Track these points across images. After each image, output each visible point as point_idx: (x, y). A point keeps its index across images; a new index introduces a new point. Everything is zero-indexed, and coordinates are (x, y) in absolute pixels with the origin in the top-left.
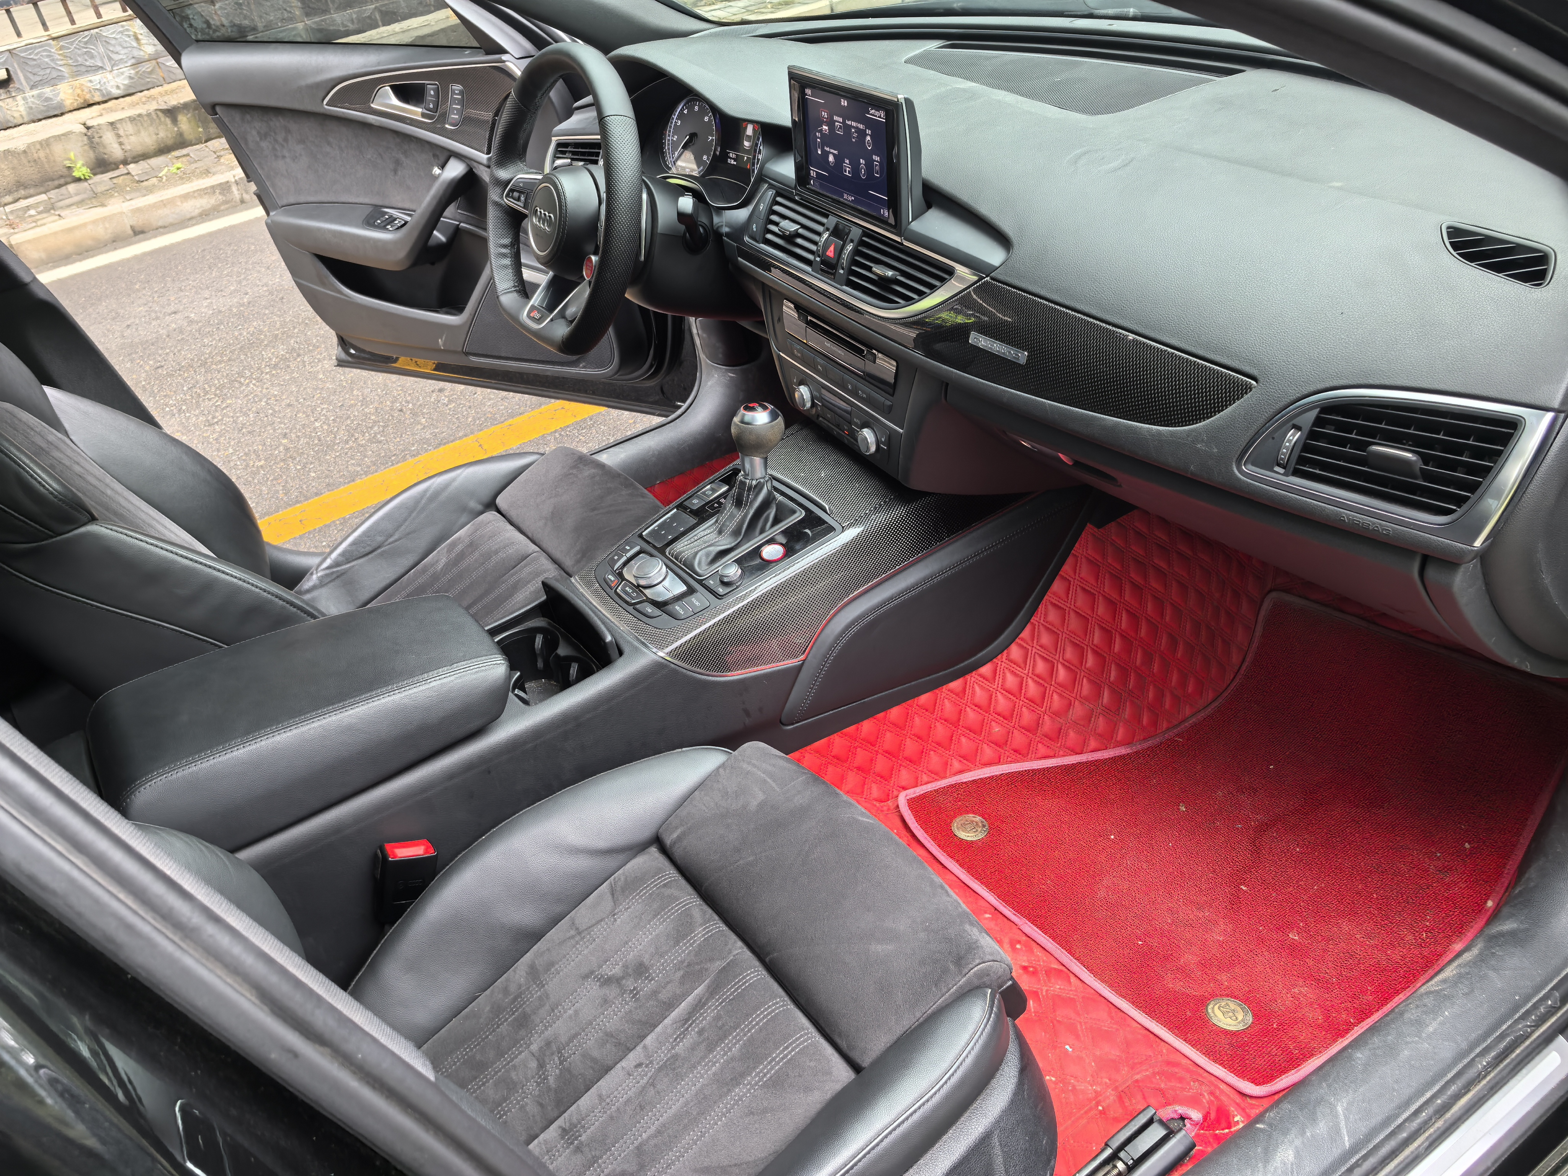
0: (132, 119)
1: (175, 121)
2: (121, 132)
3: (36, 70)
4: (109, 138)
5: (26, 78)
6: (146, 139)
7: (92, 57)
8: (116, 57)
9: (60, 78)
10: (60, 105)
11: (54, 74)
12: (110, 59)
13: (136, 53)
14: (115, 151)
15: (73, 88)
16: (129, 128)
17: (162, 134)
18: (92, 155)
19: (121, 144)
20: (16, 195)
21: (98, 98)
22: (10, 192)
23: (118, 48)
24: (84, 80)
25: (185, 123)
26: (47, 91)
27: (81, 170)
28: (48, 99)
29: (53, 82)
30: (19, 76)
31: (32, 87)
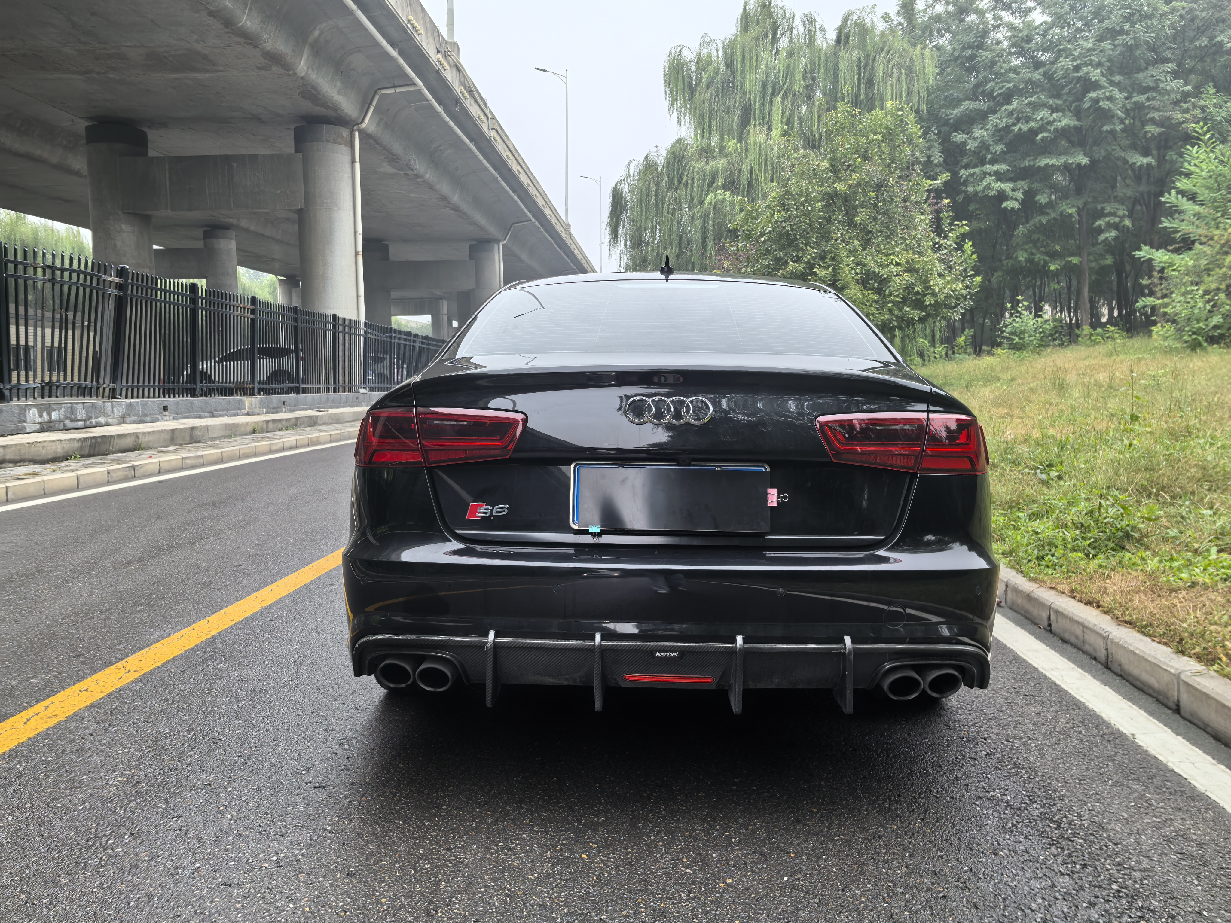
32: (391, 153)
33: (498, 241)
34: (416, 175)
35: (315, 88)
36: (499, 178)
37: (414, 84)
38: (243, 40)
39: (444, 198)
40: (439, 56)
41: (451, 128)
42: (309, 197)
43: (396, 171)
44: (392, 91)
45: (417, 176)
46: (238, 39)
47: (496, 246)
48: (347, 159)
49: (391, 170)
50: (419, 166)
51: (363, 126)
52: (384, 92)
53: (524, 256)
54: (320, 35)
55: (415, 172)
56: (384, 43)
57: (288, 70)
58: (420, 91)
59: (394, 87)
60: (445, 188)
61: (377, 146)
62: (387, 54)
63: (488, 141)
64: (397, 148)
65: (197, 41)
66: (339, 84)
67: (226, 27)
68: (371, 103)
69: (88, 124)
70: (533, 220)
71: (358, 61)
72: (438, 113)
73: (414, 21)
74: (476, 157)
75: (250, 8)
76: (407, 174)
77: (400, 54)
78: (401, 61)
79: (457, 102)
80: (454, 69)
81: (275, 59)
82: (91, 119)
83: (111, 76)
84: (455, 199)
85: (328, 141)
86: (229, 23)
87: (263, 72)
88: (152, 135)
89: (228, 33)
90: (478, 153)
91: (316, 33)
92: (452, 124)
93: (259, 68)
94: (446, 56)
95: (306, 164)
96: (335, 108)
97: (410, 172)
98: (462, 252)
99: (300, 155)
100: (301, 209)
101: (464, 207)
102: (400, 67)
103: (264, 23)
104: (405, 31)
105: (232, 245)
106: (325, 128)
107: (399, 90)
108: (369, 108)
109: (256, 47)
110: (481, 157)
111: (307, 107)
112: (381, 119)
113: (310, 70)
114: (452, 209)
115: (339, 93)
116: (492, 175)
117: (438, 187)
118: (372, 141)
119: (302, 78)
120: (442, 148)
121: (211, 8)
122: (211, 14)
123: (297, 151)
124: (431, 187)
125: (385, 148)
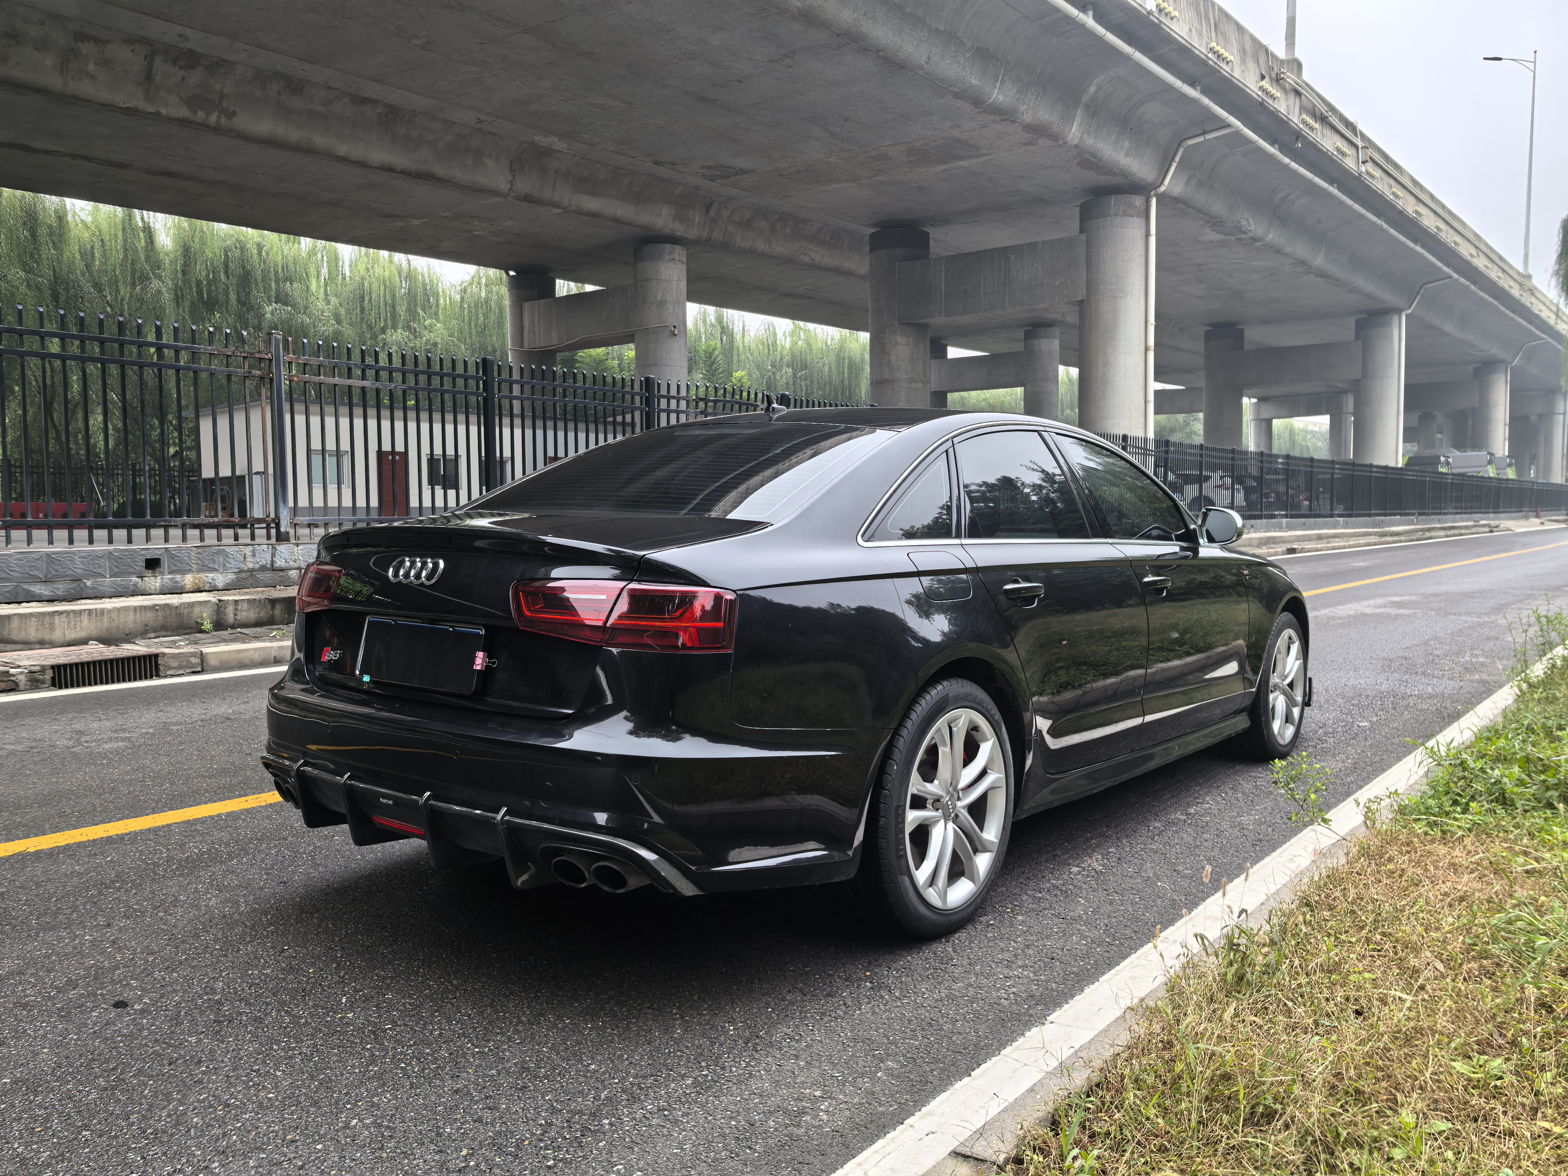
0: (249, 601)
1: (273, 608)
2: (239, 608)
3: (177, 563)
4: (230, 610)
5: (169, 566)
6: (247, 614)
7: (214, 562)
8: (228, 565)
9: (190, 571)
10: (183, 587)
11: (187, 568)
12: (224, 566)
13: (242, 565)
14: (231, 618)
15: (194, 578)
16: (245, 606)
17: (262, 614)
18: (216, 618)
19: (235, 615)
20: (158, 634)
21: (207, 588)
22: (155, 631)
23: (232, 561)
24: (202, 575)
26: (178, 577)
27: (207, 626)
28: (177, 582)
29: (183, 572)
30: (165, 564)
31: (170, 573)
32: (1211, 216)
33: (1398, 311)
34: (1252, 238)
35: (1095, 156)
36: (1385, 226)
37: (1229, 126)
38: (998, 118)
39: (1303, 263)
40: (1265, 84)
41: (1295, 172)
42: (1091, 285)
43: (1223, 237)
44: (1200, 139)
45: (1254, 240)
46: (992, 117)
47: (1396, 318)
48: (1140, 233)
49: (1216, 237)
50: (1254, 226)
51: (1162, 189)
52: (1190, 142)
53: (1449, 327)
54: (1097, 91)
55: (1250, 235)
56: (1178, 84)
57: (1057, 140)
58: (1238, 133)
59: (1205, 133)
60: (1300, 250)
61: (1190, 210)
62: (1184, 96)
63: (1359, 178)
64: (1218, 208)
65: (952, 128)
66: (1126, 144)
67: (976, 106)
68: (1173, 160)
69: (873, 231)
70: (1455, 276)
71: (1153, 111)
72: (1271, 156)
73: (1218, 48)
74: (1342, 203)
75: (1003, 80)
76: (1240, 239)
77: (1204, 92)
78: (1206, 101)
79: (1298, 135)
80: (1292, 96)
81: (1037, 130)
82: (875, 225)
83: (880, 178)
84: (1319, 261)
85: (1116, 215)
86: (978, 101)
87: (1030, 148)
88: (935, 234)
89: (980, 112)
90: (1344, 198)
91: (1093, 89)
92: (1294, 165)
93: (1025, 144)
94: (1278, 80)
95: (1089, 245)
96: (1124, 174)
97: (1243, 236)
98: (1346, 331)
99: (1083, 237)
100: (1082, 301)
101: (1335, 270)
102: (1207, 109)
103: (1021, 93)
104: (1204, 63)
105: (1055, 344)
106: (1113, 199)
107: (1209, 136)
108: (1170, 165)
109: (1013, 122)
110: (1349, 202)
111: (1091, 178)
112: (1191, 177)
113: (1085, 135)
114: (1317, 276)
115: (1127, 154)
116: (1374, 223)
117: (1289, 249)
118: (1181, 205)
119: (1076, 146)
120: (1291, 198)
121: (956, 90)
122: (956, 96)
123: (1081, 231)
124: (1278, 251)
125: (1200, 211)
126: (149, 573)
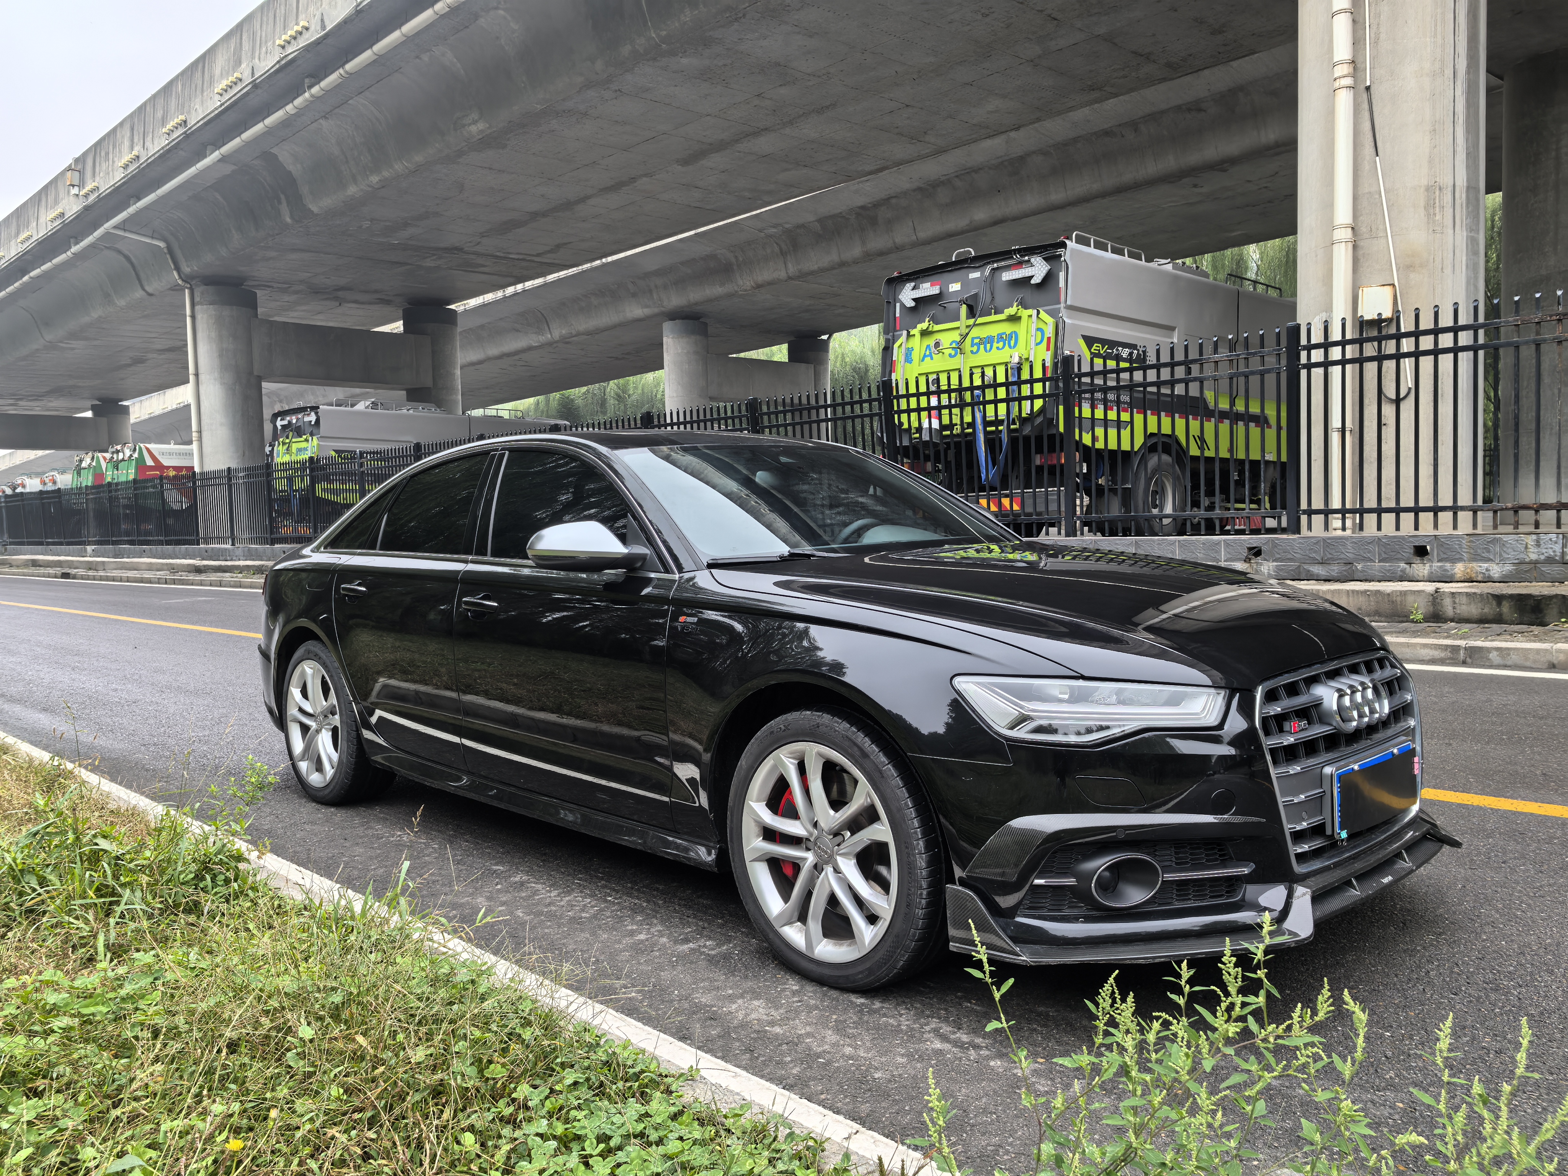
0: (1468, 594)
1: (1499, 604)
2: (1457, 601)
3: (1447, 551)
4: (1447, 602)
5: (1437, 554)
6: (1474, 610)
7: (1489, 552)
8: (1506, 556)
9: (1460, 560)
10: (1453, 575)
11: (1458, 556)
12: (1501, 555)
13: (1523, 556)
14: (1449, 611)
15: (1466, 568)
16: (1464, 600)
17: (1486, 610)
18: (1431, 609)
19: (1455, 608)
20: (1372, 618)
21: (1479, 579)
23: (1510, 550)
24: (1474, 565)
25: (1506, 608)
26: (1448, 565)
27: (1418, 616)
28: (1447, 570)
29: (1454, 561)
30: (1434, 551)
31: (1439, 561)
126: (1417, 560)
